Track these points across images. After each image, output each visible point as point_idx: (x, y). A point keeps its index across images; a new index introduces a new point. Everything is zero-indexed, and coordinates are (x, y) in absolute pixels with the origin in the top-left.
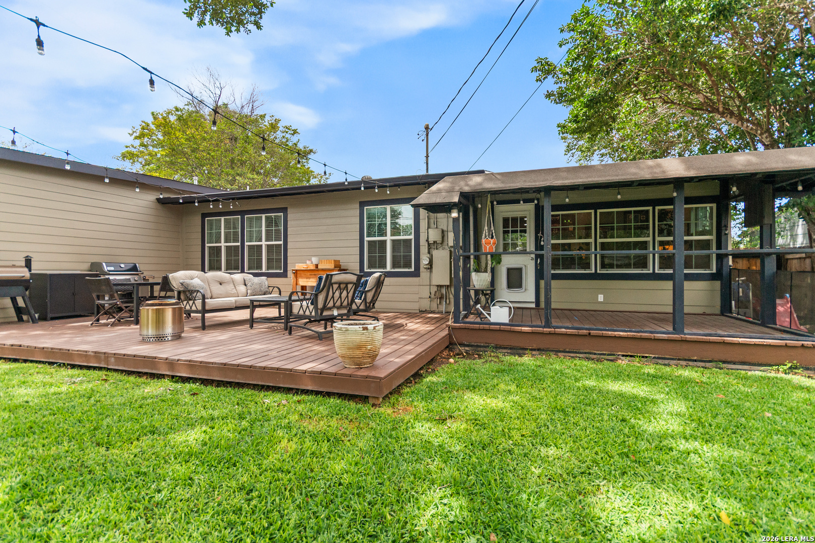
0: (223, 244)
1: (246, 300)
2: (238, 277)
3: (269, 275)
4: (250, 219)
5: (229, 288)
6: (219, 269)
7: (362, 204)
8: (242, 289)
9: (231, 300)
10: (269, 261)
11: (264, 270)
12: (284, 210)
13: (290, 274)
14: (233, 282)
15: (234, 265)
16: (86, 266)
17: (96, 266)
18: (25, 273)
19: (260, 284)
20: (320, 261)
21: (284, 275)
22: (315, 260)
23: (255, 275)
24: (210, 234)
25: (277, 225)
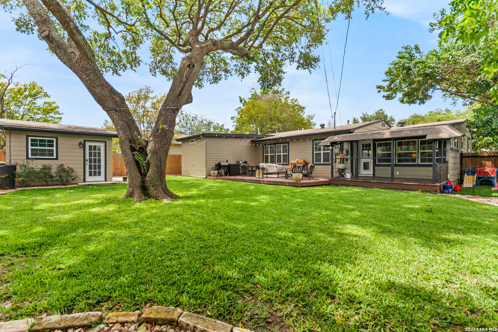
0: (269, 154)
1: (277, 171)
2: (274, 165)
3: (283, 165)
4: (277, 146)
5: (272, 168)
6: (268, 162)
7: (313, 141)
8: (276, 168)
9: (273, 171)
10: (283, 160)
11: (282, 163)
12: (288, 143)
13: (290, 164)
14: (273, 166)
15: (272, 161)
16: (236, 162)
17: (238, 162)
18: (227, 164)
19: (280, 167)
20: (299, 160)
21: (288, 164)
22: (297, 160)
23: (279, 164)
24: (265, 151)
25: (286, 148)
